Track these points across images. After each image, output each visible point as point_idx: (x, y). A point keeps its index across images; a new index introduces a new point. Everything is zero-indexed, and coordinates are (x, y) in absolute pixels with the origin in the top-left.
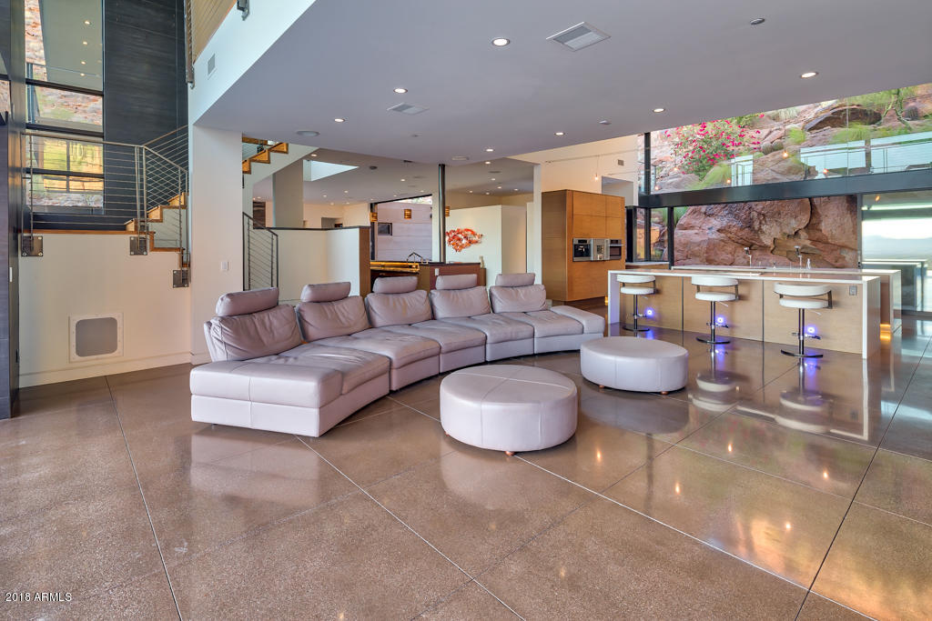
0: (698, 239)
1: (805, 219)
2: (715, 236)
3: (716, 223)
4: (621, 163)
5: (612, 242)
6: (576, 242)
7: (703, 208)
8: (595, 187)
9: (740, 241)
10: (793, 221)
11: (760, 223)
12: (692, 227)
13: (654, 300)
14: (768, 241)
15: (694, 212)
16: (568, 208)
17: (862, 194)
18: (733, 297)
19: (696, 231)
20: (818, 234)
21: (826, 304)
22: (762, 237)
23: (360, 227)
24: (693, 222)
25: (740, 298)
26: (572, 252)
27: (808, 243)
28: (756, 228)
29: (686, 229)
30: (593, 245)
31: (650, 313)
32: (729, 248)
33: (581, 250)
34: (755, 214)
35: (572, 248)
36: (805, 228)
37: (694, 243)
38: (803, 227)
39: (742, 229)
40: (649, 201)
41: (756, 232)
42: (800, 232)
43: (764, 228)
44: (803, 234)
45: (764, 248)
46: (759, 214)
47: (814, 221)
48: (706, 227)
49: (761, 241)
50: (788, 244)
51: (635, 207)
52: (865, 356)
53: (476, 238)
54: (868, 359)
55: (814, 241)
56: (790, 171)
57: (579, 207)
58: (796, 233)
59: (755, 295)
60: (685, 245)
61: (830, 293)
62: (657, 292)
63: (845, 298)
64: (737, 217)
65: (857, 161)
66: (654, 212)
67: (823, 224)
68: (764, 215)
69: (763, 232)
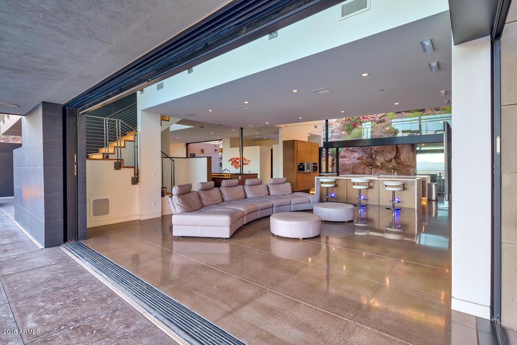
0: (348, 162)
1: (394, 154)
2: (356, 161)
3: (356, 155)
4: (316, 127)
5: (314, 164)
6: (299, 164)
7: (351, 148)
8: (305, 139)
9: (367, 164)
10: (389, 155)
11: (376, 155)
12: (346, 157)
13: (335, 189)
14: (379, 164)
15: (347, 150)
16: (296, 149)
17: (416, 144)
18: (368, 187)
19: (348, 159)
20: (399, 161)
21: (402, 189)
22: (376, 162)
23: (207, 157)
24: (346, 155)
25: (370, 187)
26: (297, 169)
27: (395, 164)
28: (374, 157)
29: (343, 158)
30: (305, 165)
31: (333, 195)
32: (362, 167)
33: (301, 168)
34: (374, 152)
35: (297, 167)
37: (347, 164)
38: (393, 157)
39: (368, 158)
40: (328, 145)
41: (374, 159)
42: (392, 160)
43: (377, 158)
45: (377, 167)
46: (375, 151)
47: (398, 155)
48: (352, 157)
49: (376, 164)
50: (387, 165)
51: (322, 148)
52: (416, 209)
53: (247, 162)
54: (417, 210)
55: (398, 164)
56: (388, 132)
57: (300, 148)
58: (390, 160)
59: (376, 186)
60: (343, 165)
61: (404, 184)
62: (336, 186)
63: (409, 186)
64: (365, 152)
65: (415, 127)
66: (330, 149)
67: (401, 156)
68: (377, 152)
69: (376, 160)
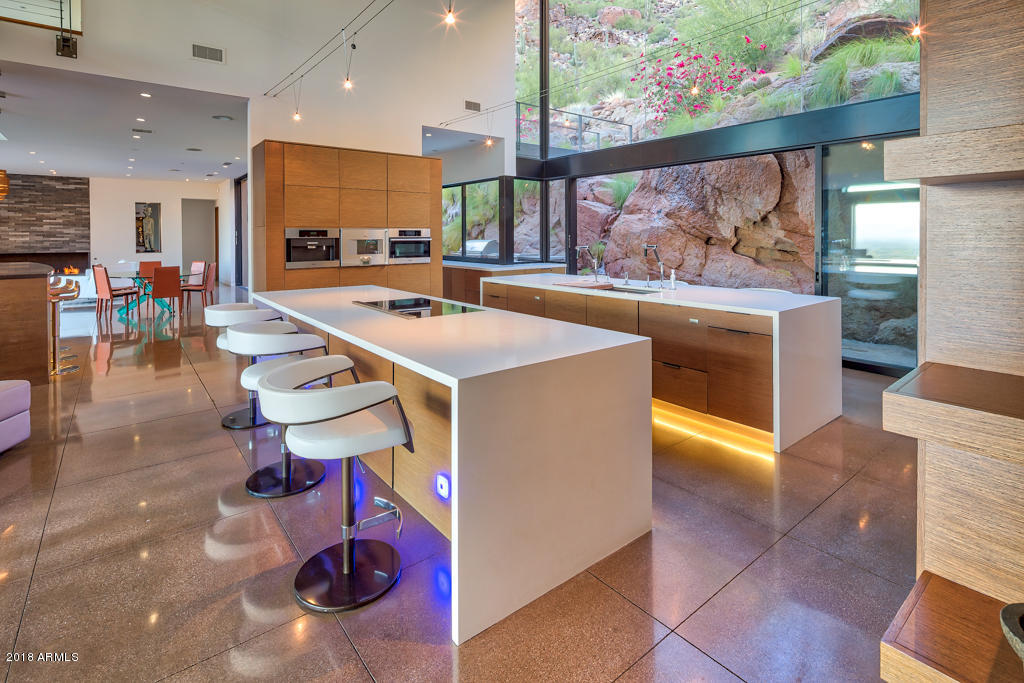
0: (641, 228)
1: (773, 199)
2: (659, 222)
3: (666, 203)
4: (472, 106)
9: (693, 231)
10: (757, 199)
11: (716, 202)
12: (639, 210)
14: (727, 232)
19: (640, 217)
20: (794, 220)
22: (719, 225)
24: (642, 202)
26: (280, 254)
27: (781, 234)
28: (711, 209)
29: (632, 213)
30: (349, 237)
32: (678, 242)
33: (312, 249)
34: (708, 189)
35: (280, 245)
36: (775, 208)
37: (634, 234)
38: (770, 208)
39: (694, 212)
40: (544, 169)
41: (711, 217)
42: (770, 217)
43: (721, 210)
44: (773, 219)
45: (724, 241)
46: (712, 188)
47: (787, 198)
48: (654, 209)
49: (719, 233)
50: (756, 236)
51: (513, 178)
55: (791, 231)
58: (764, 219)
64: (688, 193)
67: (800, 204)
68: (719, 190)
69: (720, 218)
